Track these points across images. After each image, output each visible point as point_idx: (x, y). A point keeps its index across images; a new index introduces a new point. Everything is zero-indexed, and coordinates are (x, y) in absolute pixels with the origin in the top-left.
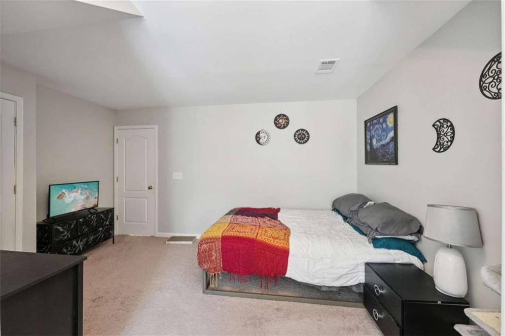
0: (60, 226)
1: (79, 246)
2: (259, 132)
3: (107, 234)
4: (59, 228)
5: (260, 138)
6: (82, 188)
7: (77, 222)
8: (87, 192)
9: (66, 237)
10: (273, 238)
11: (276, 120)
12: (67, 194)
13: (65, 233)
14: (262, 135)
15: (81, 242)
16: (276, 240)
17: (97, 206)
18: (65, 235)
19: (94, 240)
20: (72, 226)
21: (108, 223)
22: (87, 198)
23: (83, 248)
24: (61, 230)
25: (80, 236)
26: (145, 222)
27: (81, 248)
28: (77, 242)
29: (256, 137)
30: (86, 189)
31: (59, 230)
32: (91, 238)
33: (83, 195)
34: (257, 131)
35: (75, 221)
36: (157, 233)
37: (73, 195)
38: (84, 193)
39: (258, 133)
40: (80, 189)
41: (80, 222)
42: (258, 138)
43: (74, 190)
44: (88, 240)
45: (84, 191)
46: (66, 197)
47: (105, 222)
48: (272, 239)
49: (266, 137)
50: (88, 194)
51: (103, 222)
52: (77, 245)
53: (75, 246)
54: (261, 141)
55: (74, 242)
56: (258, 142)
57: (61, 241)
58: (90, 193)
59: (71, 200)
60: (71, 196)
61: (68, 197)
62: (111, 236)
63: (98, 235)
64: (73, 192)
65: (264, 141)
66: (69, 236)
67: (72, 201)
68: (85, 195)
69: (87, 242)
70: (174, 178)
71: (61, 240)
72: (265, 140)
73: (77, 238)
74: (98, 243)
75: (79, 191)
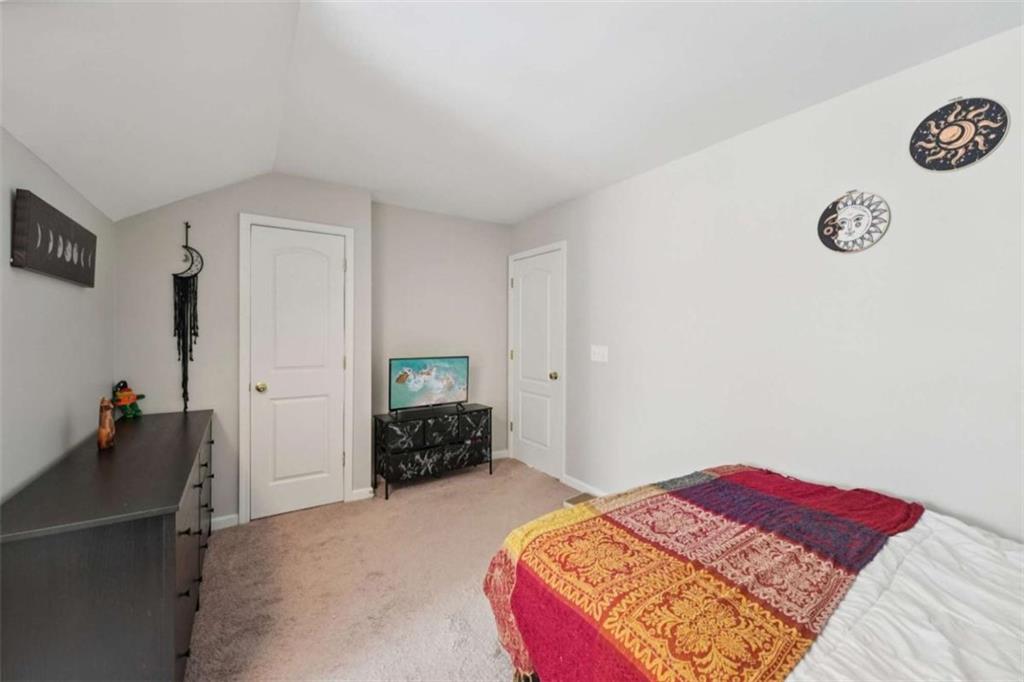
0: (397, 426)
1: (425, 464)
2: (835, 204)
3: (476, 454)
4: (395, 428)
5: (837, 228)
6: (437, 366)
7: (424, 424)
8: (450, 376)
9: (406, 446)
10: (672, 648)
11: (924, 138)
12: (411, 377)
13: (404, 439)
14: (843, 214)
15: (429, 458)
16: (679, 665)
17: (466, 401)
18: (403, 443)
19: (453, 460)
20: (416, 430)
21: (479, 434)
22: (450, 387)
23: (433, 469)
24: (399, 432)
25: (428, 448)
26: (545, 446)
27: (430, 468)
28: (422, 457)
29: (822, 225)
30: (446, 370)
31: (395, 431)
32: (448, 455)
33: (442, 380)
34: (827, 203)
35: (421, 422)
36: (565, 475)
37: (422, 378)
38: (442, 377)
39: (832, 210)
40: (435, 369)
41: (429, 424)
42: (828, 230)
43: (424, 371)
44: (442, 458)
45: (443, 372)
46: (410, 381)
47: (474, 432)
48: (664, 652)
49: (866, 220)
50: (451, 379)
51: (471, 431)
52: (423, 462)
53: (419, 464)
54: (842, 237)
55: (418, 457)
56: (829, 241)
57: (398, 451)
58: (456, 379)
59: (419, 387)
60: (419, 381)
61: (413, 381)
62: (485, 459)
63: (458, 453)
64: (422, 374)
65: (857, 235)
66: (412, 445)
67: (421, 390)
68: (445, 382)
69: (441, 460)
70: (594, 358)
71: (399, 449)
72: (859, 232)
73: (422, 449)
74: (459, 467)
75: (433, 373)
